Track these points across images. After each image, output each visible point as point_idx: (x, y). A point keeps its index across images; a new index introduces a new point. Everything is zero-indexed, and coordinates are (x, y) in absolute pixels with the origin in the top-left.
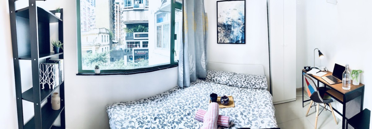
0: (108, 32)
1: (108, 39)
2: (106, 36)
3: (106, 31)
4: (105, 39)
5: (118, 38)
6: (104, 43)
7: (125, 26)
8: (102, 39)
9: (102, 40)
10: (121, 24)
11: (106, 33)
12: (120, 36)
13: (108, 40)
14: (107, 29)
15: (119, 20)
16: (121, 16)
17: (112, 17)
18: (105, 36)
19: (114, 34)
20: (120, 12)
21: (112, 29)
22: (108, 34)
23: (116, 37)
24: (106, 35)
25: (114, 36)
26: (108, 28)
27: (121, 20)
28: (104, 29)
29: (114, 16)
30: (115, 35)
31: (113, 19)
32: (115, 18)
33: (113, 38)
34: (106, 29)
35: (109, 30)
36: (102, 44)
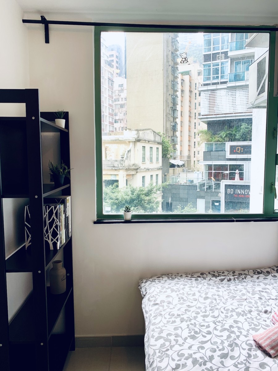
0: (158, 139)
1: (158, 155)
2: (154, 150)
3: (155, 137)
4: (151, 154)
5: (186, 153)
6: (148, 165)
7: (205, 127)
8: (144, 154)
9: (144, 158)
10: (193, 121)
11: (155, 142)
12: (189, 150)
13: (157, 158)
14: (157, 131)
15: (190, 112)
16: (194, 101)
17: (171, 105)
18: (151, 148)
19: (174, 146)
20: (191, 91)
21: (171, 133)
22: (158, 143)
23: (178, 153)
24: (155, 146)
25: (175, 149)
26: (160, 129)
27: (194, 111)
28: (148, 131)
29: (174, 104)
30: (178, 147)
31: (174, 110)
32: (179, 107)
33: (171, 154)
34: (154, 132)
35: (161, 134)
36: (142, 167)
